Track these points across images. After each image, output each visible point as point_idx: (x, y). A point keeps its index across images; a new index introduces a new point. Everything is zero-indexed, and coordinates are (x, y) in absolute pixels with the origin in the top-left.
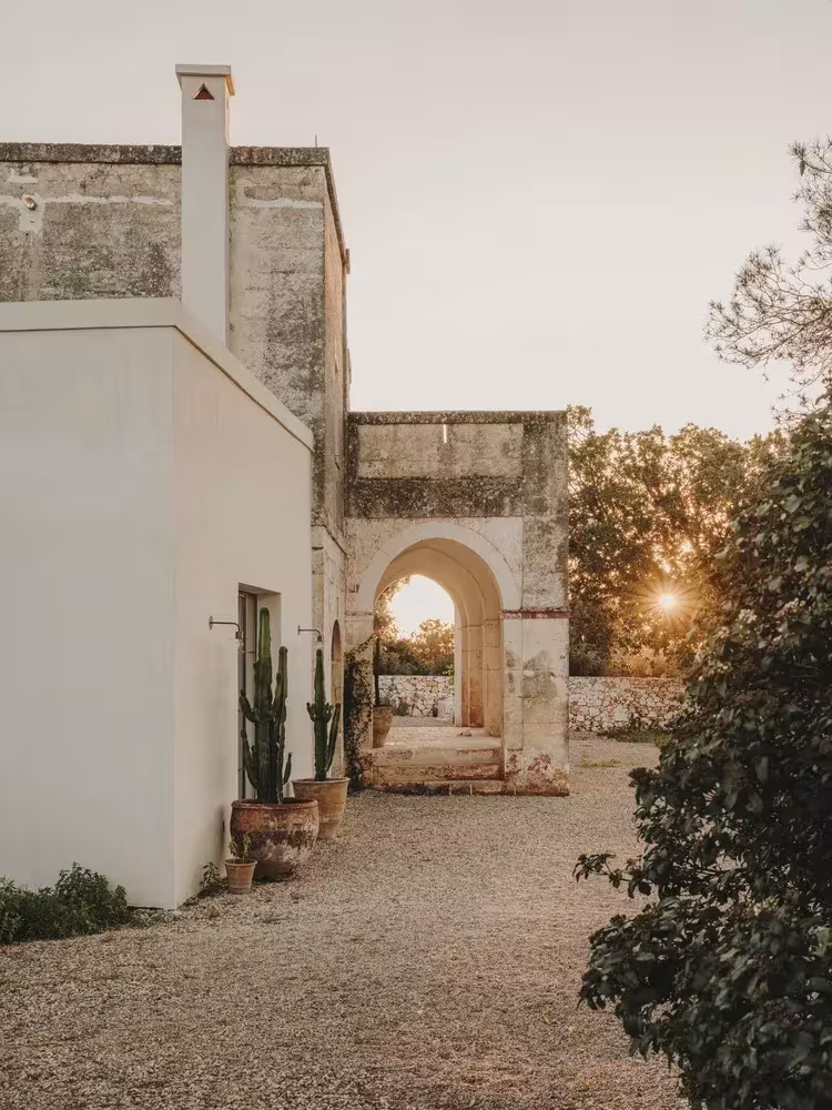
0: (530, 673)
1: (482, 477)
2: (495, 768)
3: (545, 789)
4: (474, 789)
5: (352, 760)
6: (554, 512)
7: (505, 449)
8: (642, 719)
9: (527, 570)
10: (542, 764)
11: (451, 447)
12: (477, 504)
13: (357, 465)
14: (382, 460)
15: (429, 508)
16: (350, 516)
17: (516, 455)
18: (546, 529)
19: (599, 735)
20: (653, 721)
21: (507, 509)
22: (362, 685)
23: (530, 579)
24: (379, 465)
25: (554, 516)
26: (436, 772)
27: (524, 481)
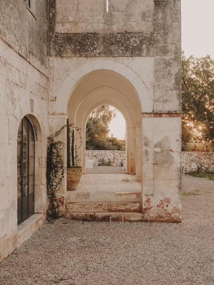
0: (158, 150)
1: (130, 33)
2: (138, 205)
3: (166, 218)
4: (124, 218)
5: (52, 200)
6: (173, 54)
7: (144, 16)
8: (202, 168)
9: (156, 88)
10: (165, 204)
11: (111, 15)
12: (127, 49)
13: (54, 25)
14: (69, 22)
15: (98, 51)
16: (51, 56)
17: (150, 19)
18: (168, 64)
19: (186, 174)
20: (206, 168)
21: (145, 52)
22: (58, 156)
23: (158, 94)
24: (68, 25)
25: (173, 56)
26: (103, 207)
27: (155, 35)
